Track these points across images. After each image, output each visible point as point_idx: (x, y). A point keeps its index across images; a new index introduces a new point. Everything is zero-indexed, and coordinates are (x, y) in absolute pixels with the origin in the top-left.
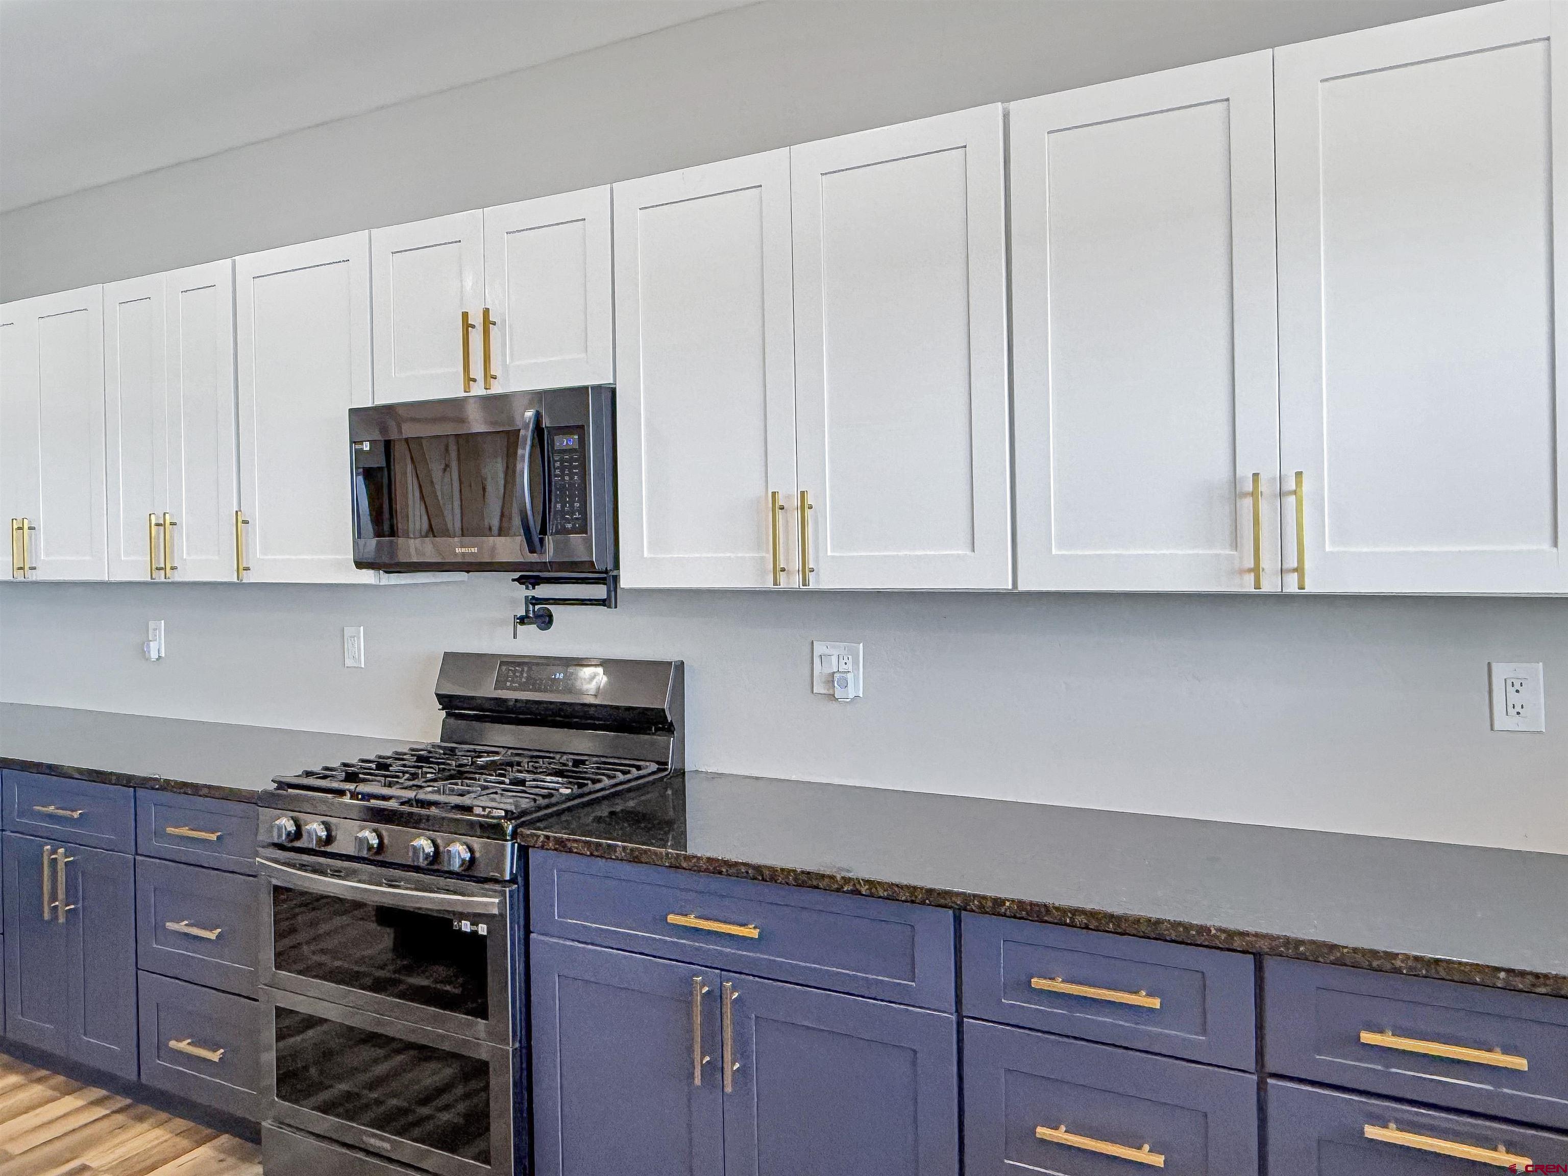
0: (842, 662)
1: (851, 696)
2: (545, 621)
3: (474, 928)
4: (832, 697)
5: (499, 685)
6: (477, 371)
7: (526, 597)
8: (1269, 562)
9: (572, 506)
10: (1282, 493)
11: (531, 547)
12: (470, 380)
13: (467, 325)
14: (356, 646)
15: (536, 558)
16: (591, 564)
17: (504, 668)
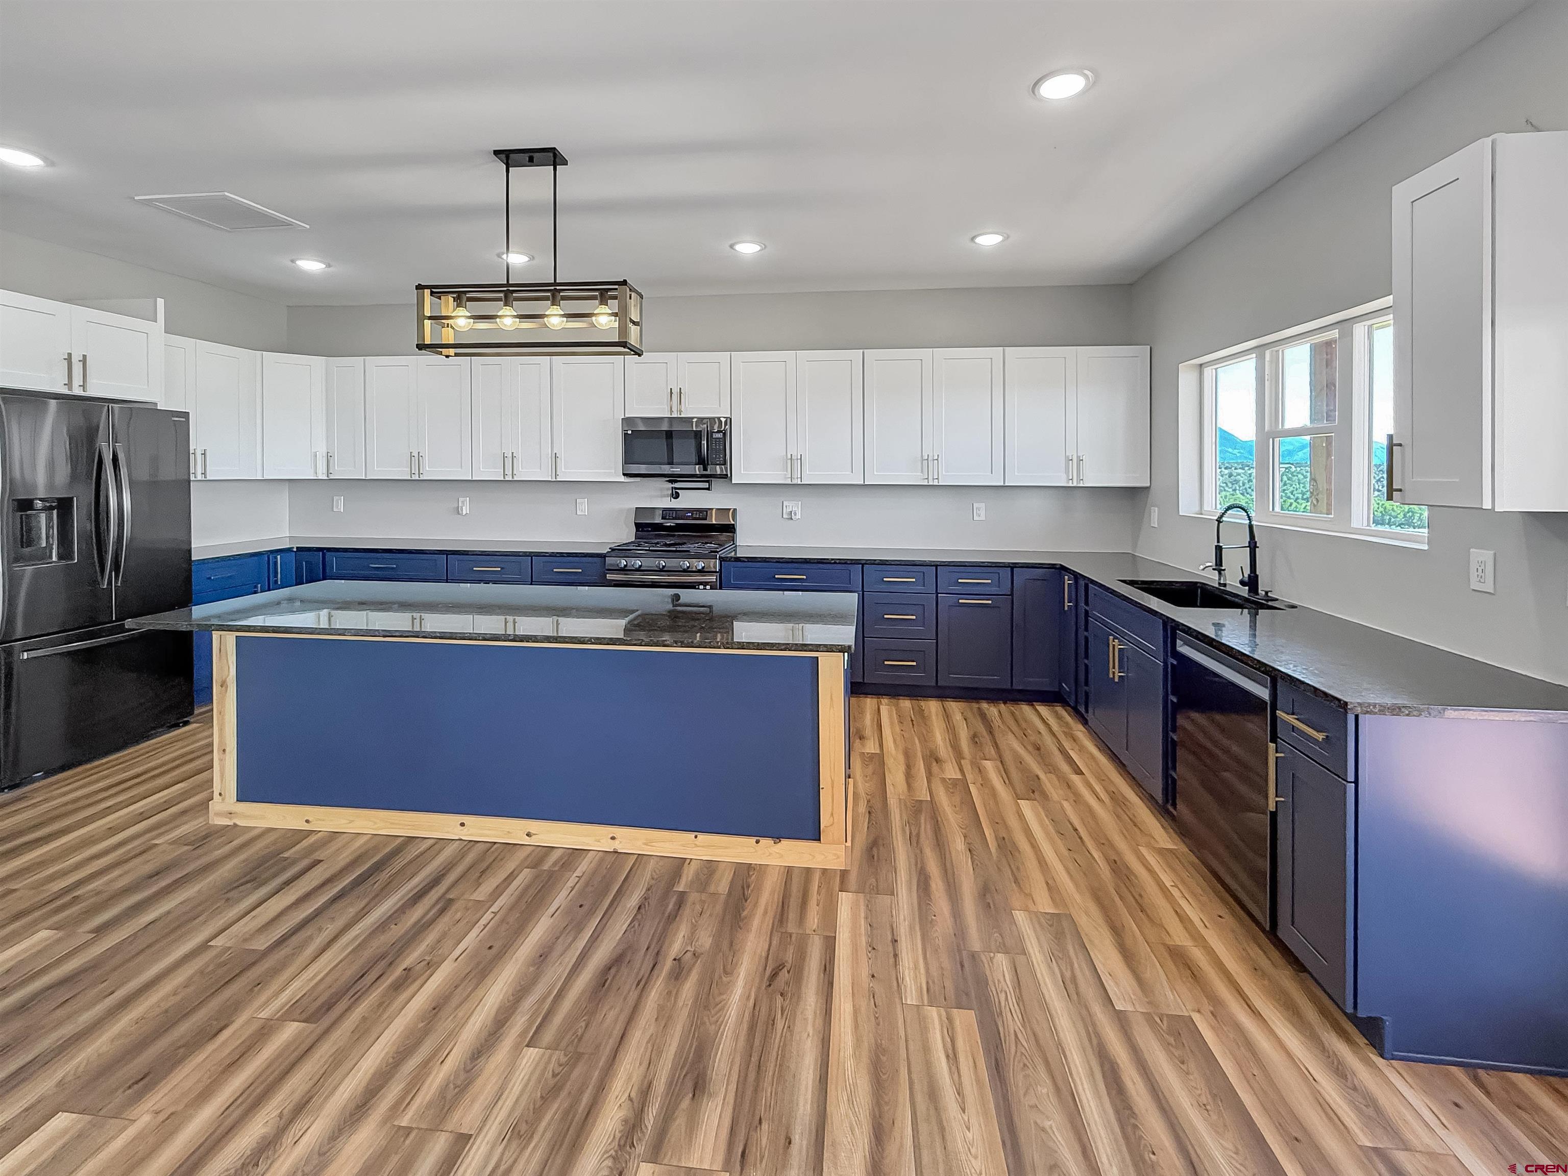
0: (794, 508)
1: (798, 518)
2: (677, 496)
4: (792, 519)
5: (663, 518)
6: (675, 408)
7: (672, 488)
8: (931, 478)
9: (719, 456)
10: (933, 460)
11: (705, 469)
12: (671, 411)
13: (671, 393)
14: (583, 506)
15: (704, 472)
16: (726, 475)
17: (664, 512)
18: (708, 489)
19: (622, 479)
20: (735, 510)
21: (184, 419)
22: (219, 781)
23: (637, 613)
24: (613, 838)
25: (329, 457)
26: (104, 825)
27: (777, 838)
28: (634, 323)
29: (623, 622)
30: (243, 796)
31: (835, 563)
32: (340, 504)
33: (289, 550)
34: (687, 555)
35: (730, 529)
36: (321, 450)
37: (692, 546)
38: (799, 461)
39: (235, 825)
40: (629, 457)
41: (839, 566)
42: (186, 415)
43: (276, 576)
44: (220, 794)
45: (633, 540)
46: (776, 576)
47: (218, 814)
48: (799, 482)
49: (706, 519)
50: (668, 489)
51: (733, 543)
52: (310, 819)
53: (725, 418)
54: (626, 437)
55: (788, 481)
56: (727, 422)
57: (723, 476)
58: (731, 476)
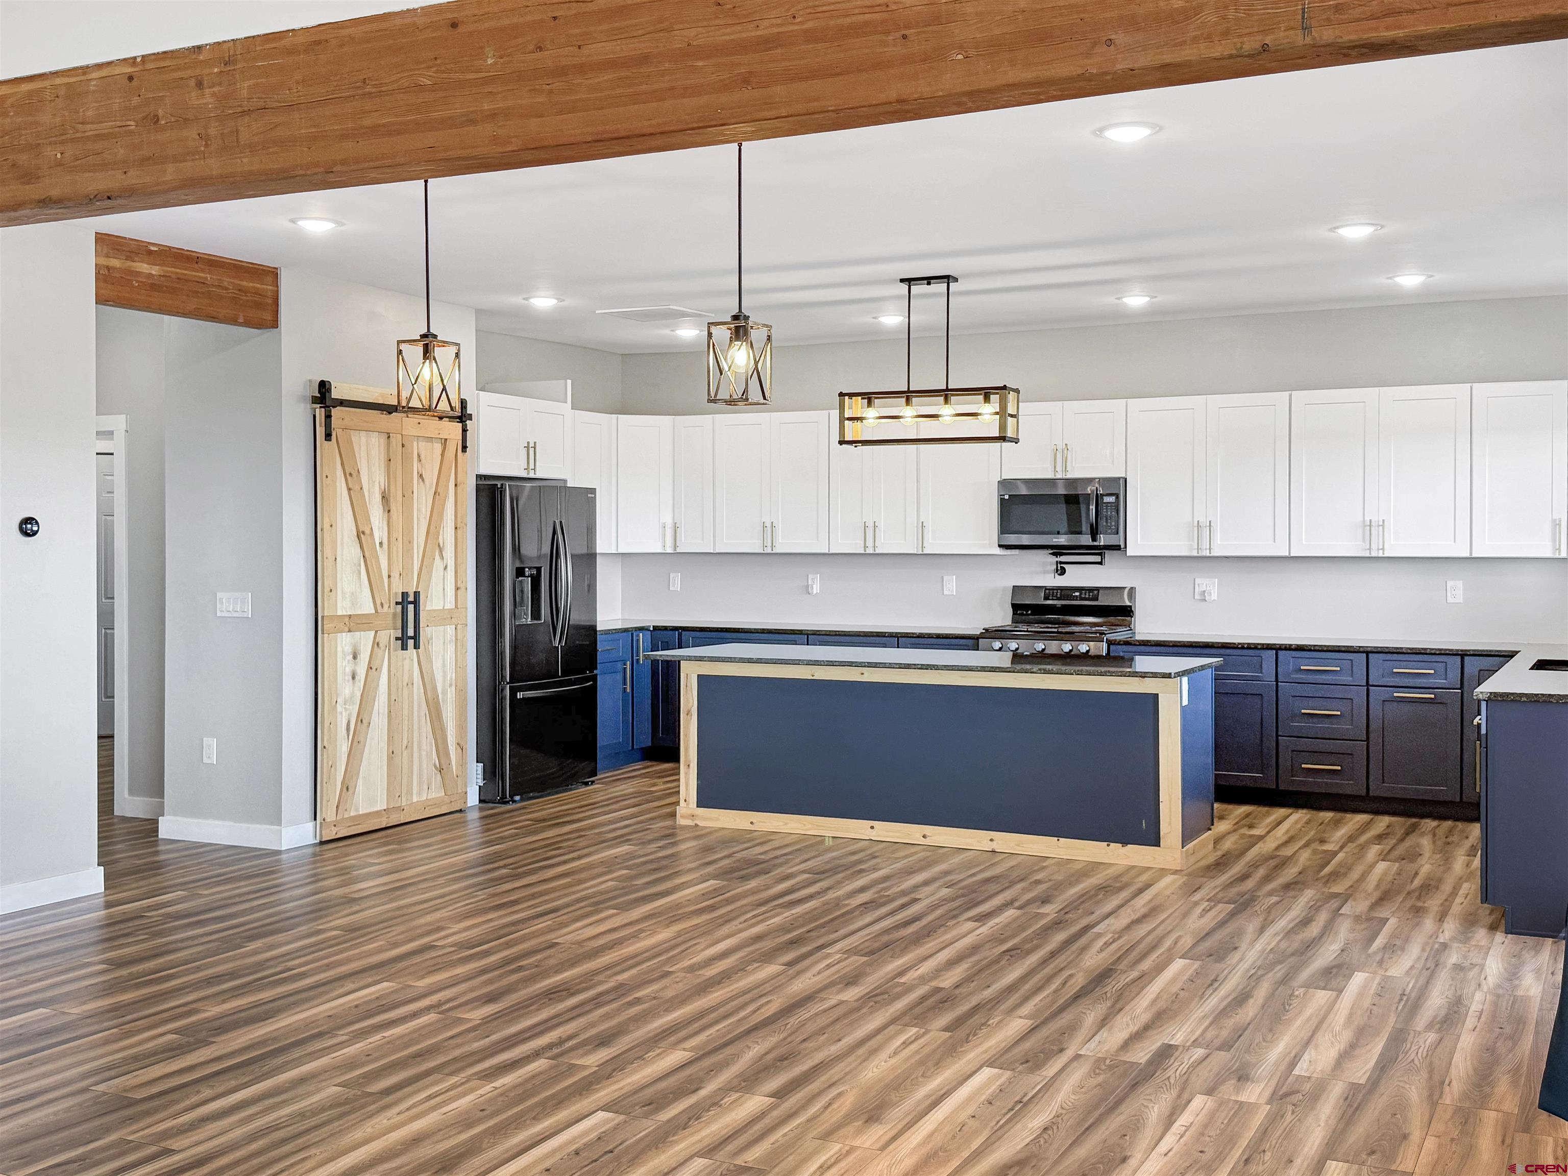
0: (1207, 586)
1: (1213, 599)
2: (1063, 572)
4: (1205, 600)
5: (1045, 598)
6: (1059, 468)
7: (1056, 561)
8: (1374, 546)
9: (1111, 523)
10: (1379, 526)
11: (1094, 539)
12: (1055, 471)
13: (1056, 450)
14: (951, 585)
15: (1095, 543)
16: (1120, 546)
17: (1047, 591)
18: (1100, 563)
19: (998, 551)
20: (1132, 590)
21: (591, 494)
22: (684, 789)
24: (991, 840)
25: (675, 528)
27: (1125, 843)
28: (1012, 416)
30: (703, 802)
31: (1243, 648)
32: (676, 582)
33: (647, 628)
34: (1070, 637)
35: (1127, 612)
36: (669, 520)
38: (1208, 528)
39: (695, 825)
40: (1005, 526)
41: (1251, 652)
42: (593, 491)
44: (685, 801)
45: (1010, 623)
47: (683, 817)
48: (1208, 554)
49: (1097, 599)
50: (1051, 564)
51: (1128, 628)
52: (754, 821)
53: (1119, 478)
54: (1003, 502)
55: (1195, 554)
56: (1122, 482)
57: (1117, 548)
58: (1126, 547)
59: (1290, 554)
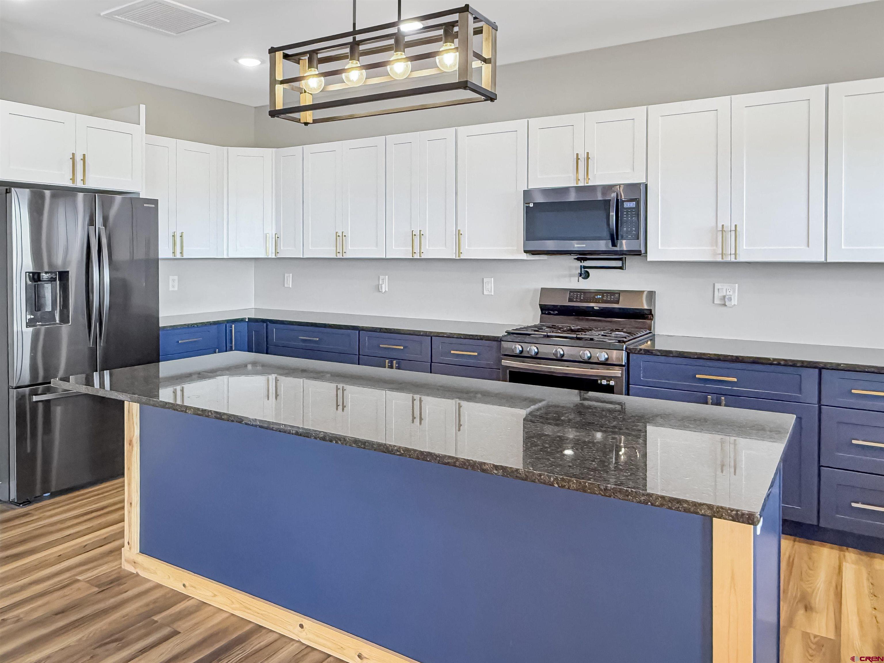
0: (728, 291)
1: (733, 304)
2: (587, 276)
3: (608, 383)
4: (725, 305)
5: (570, 300)
6: (581, 176)
7: (581, 266)
9: (631, 228)
11: (614, 245)
12: (579, 180)
13: (578, 159)
14: (490, 286)
15: (615, 249)
16: (640, 251)
17: (572, 294)
18: (621, 268)
19: (524, 256)
20: (651, 295)
21: (153, 206)
22: (128, 529)
23: (540, 405)
25: (277, 238)
26: (56, 552)
28: (485, 60)
29: (523, 413)
30: (145, 548)
31: (779, 364)
32: (289, 280)
33: (242, 320)
34: (591, 343)
35: (647, 315)
36: (271, 230)
37: (597, 333)
38: (733, 233)
39: (137, 575)
40: (532, 233)
41: (788, 370)
42: (155, 202)
43: (231, 343)
44: (129, 544)
45: (536, 323)
46: (697, 376)
47: (127, 561)
48: (733, 260)
49: (617, 302)
50: (576, 268)
51: (648, 331)
52: (187, 584)
53: (640, 184)
54: (528, 210)
55: (719, 259)
56: (642, 188)
57: (637, 253)
58: (646, 252)
59: (826, 258)
